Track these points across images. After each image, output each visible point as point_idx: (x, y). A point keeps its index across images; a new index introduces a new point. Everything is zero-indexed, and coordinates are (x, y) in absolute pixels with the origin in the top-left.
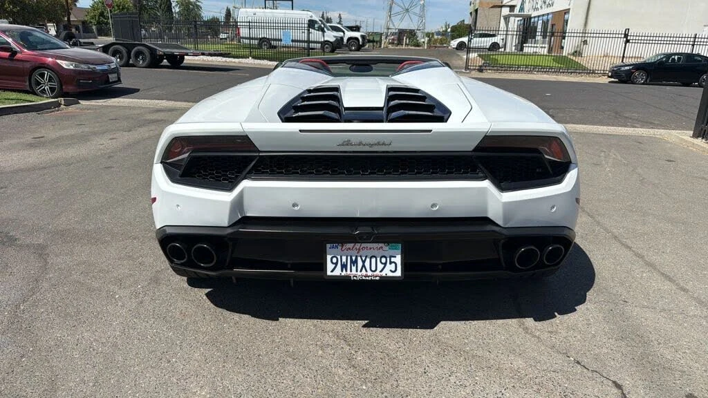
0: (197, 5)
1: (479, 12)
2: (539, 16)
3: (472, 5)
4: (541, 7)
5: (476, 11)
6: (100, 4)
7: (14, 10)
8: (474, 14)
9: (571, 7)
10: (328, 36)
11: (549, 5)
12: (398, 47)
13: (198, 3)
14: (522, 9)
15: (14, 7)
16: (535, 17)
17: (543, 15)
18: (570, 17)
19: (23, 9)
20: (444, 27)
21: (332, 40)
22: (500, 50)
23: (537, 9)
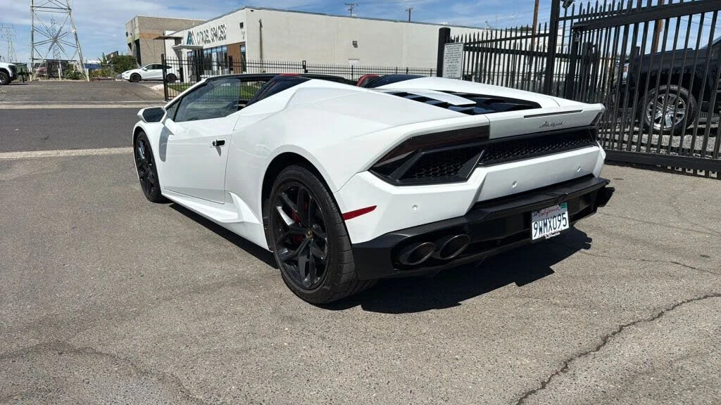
1: (141, 43)
2: (212, 49)
3: (130, 36)
4: (213, 40)
5: (137, 42)
8: (134, 46)
9: (246, 40)
11: (221, 38)
12: (50, 80)
14: (189, 41)
16: (207, 49)
17: (216, 48)
18: (247, 49)
20: (102, 59)
22: (177, 81)
23: (209, 42)
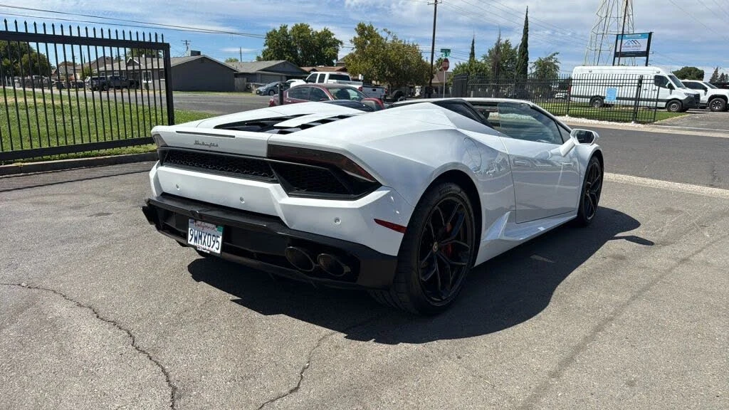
0: (555, 66)
6: (461, 68)
7: (391, 75)
10: (678, 93)
13: (556, 64)
15: (392, 73)
19: (398, 74)
21: (682, 97)
